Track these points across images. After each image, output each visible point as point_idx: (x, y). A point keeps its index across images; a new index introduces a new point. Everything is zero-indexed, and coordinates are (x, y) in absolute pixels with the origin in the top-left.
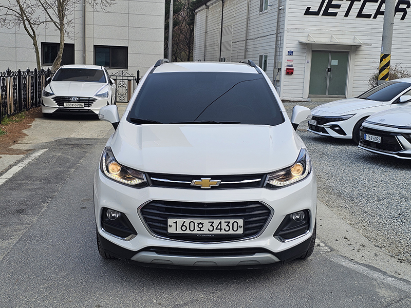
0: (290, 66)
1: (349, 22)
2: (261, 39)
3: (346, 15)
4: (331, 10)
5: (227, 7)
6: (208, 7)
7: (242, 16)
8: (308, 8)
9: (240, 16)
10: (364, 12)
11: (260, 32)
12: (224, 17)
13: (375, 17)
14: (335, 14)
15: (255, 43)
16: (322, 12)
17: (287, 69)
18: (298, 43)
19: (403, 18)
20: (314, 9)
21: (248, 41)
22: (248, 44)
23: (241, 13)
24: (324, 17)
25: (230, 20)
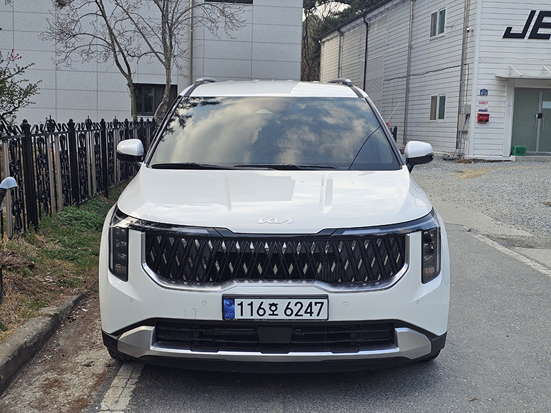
0: (483, 111)
2: (433, 73)
4: (541, 31)
5: (375, 33)
6: (342, 34)
7: (399, 43)
8: (509, 29)
9: (396, 44)
11: (431, 64)
12: (368, 47)
14: (547, 37)
15: (424, 79)
16: (528, 34)
17: (480, 115)
18: (495, 78)
20: (517, 29)
21: (411, 77)
22: (411, 81)
23: (397, 39)
24: (531, 40)
25: (379, 50)
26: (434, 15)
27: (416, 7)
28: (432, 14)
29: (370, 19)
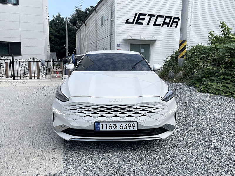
1: (149, 28)
2: (103, 39)
3: (148, 24)
4: (140, 21)
5: (88, 28)
6: (80, 30)
8: (128, 20)
9: (93, 30)
10: (157, 23)
11: (102, 36)
12: (86, 33)
13: (163, 26)
14: (142, 24)
15: (100, 42)
16: (135, 22)
18: (123, 40)
19: (176, 27)
20: (131, 20)
21: (97, 42)
24: (136, 25)
25: (89, 33)
27: (97, 15)
28: (102, 17)
29: (86, 23)
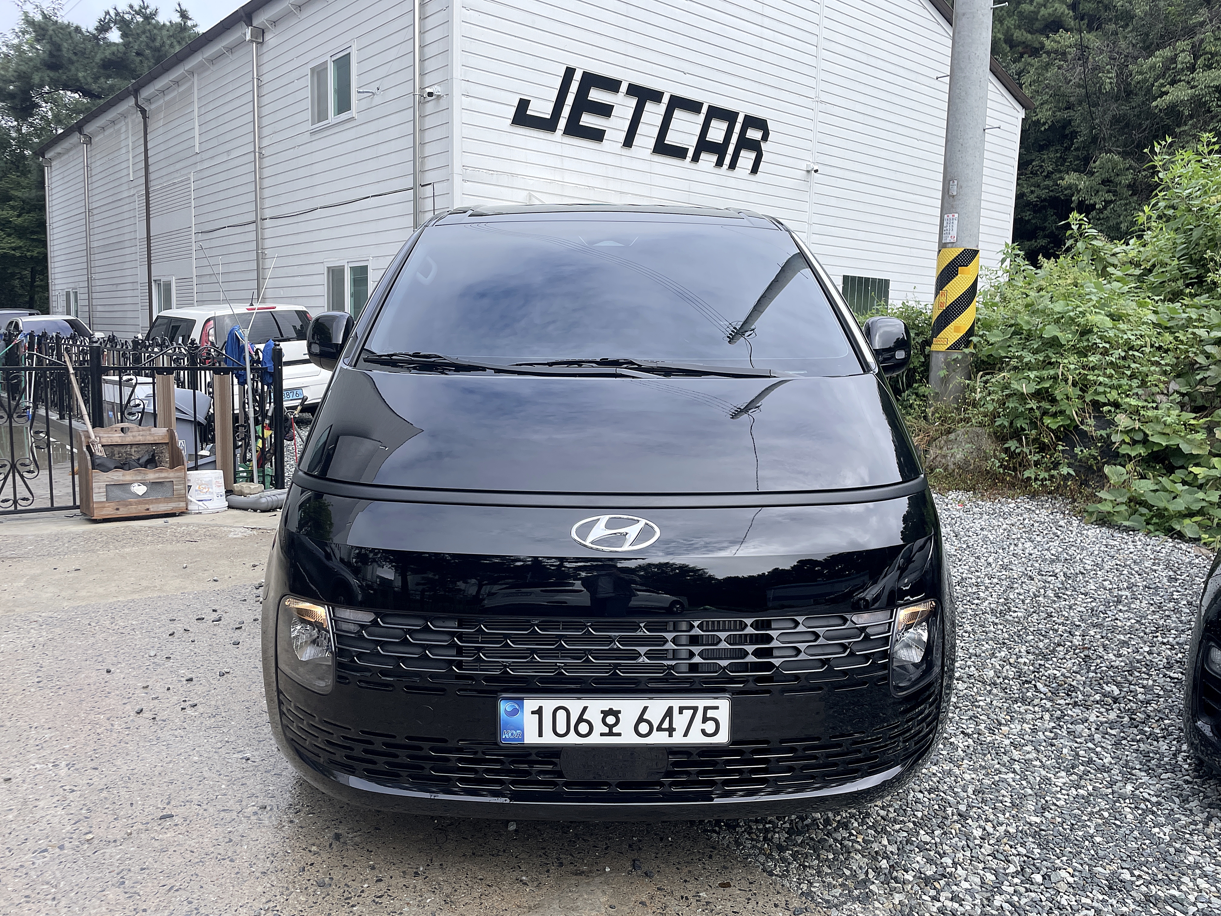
1: (635, 164)
3: (628, 142)
4: (588, 120)
6: (88, 139)
7: (228, 146)
8: (523, 104)
9: (220, 149)
10: (671, 139)
11: (321, 190)
12: (151, 161)
13: (696, 158)
14: (597, 135)
15: (303, 227)
16: (562, 123)
19: (755, 170)
20: (541, 107)
21: (268, 223)
22: (268, 233)
23: (222, 139)
24: (569, 140)
25: (178, 166)
26: (319, 72)
27: (265, 59)
28: (313, 70)
29: (149, 100)
